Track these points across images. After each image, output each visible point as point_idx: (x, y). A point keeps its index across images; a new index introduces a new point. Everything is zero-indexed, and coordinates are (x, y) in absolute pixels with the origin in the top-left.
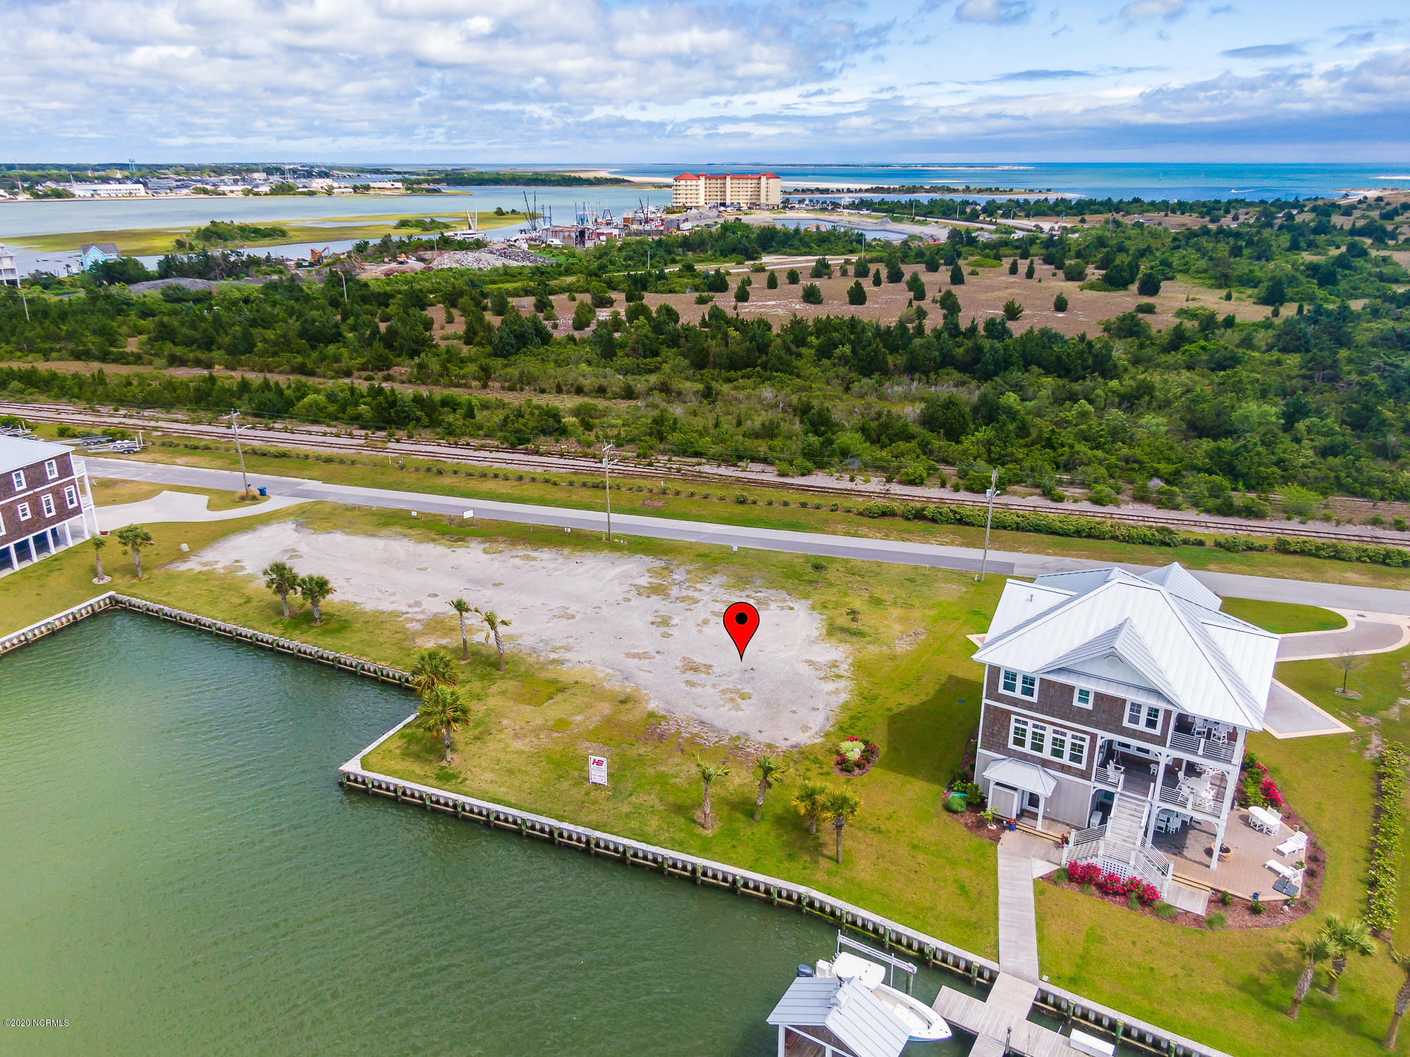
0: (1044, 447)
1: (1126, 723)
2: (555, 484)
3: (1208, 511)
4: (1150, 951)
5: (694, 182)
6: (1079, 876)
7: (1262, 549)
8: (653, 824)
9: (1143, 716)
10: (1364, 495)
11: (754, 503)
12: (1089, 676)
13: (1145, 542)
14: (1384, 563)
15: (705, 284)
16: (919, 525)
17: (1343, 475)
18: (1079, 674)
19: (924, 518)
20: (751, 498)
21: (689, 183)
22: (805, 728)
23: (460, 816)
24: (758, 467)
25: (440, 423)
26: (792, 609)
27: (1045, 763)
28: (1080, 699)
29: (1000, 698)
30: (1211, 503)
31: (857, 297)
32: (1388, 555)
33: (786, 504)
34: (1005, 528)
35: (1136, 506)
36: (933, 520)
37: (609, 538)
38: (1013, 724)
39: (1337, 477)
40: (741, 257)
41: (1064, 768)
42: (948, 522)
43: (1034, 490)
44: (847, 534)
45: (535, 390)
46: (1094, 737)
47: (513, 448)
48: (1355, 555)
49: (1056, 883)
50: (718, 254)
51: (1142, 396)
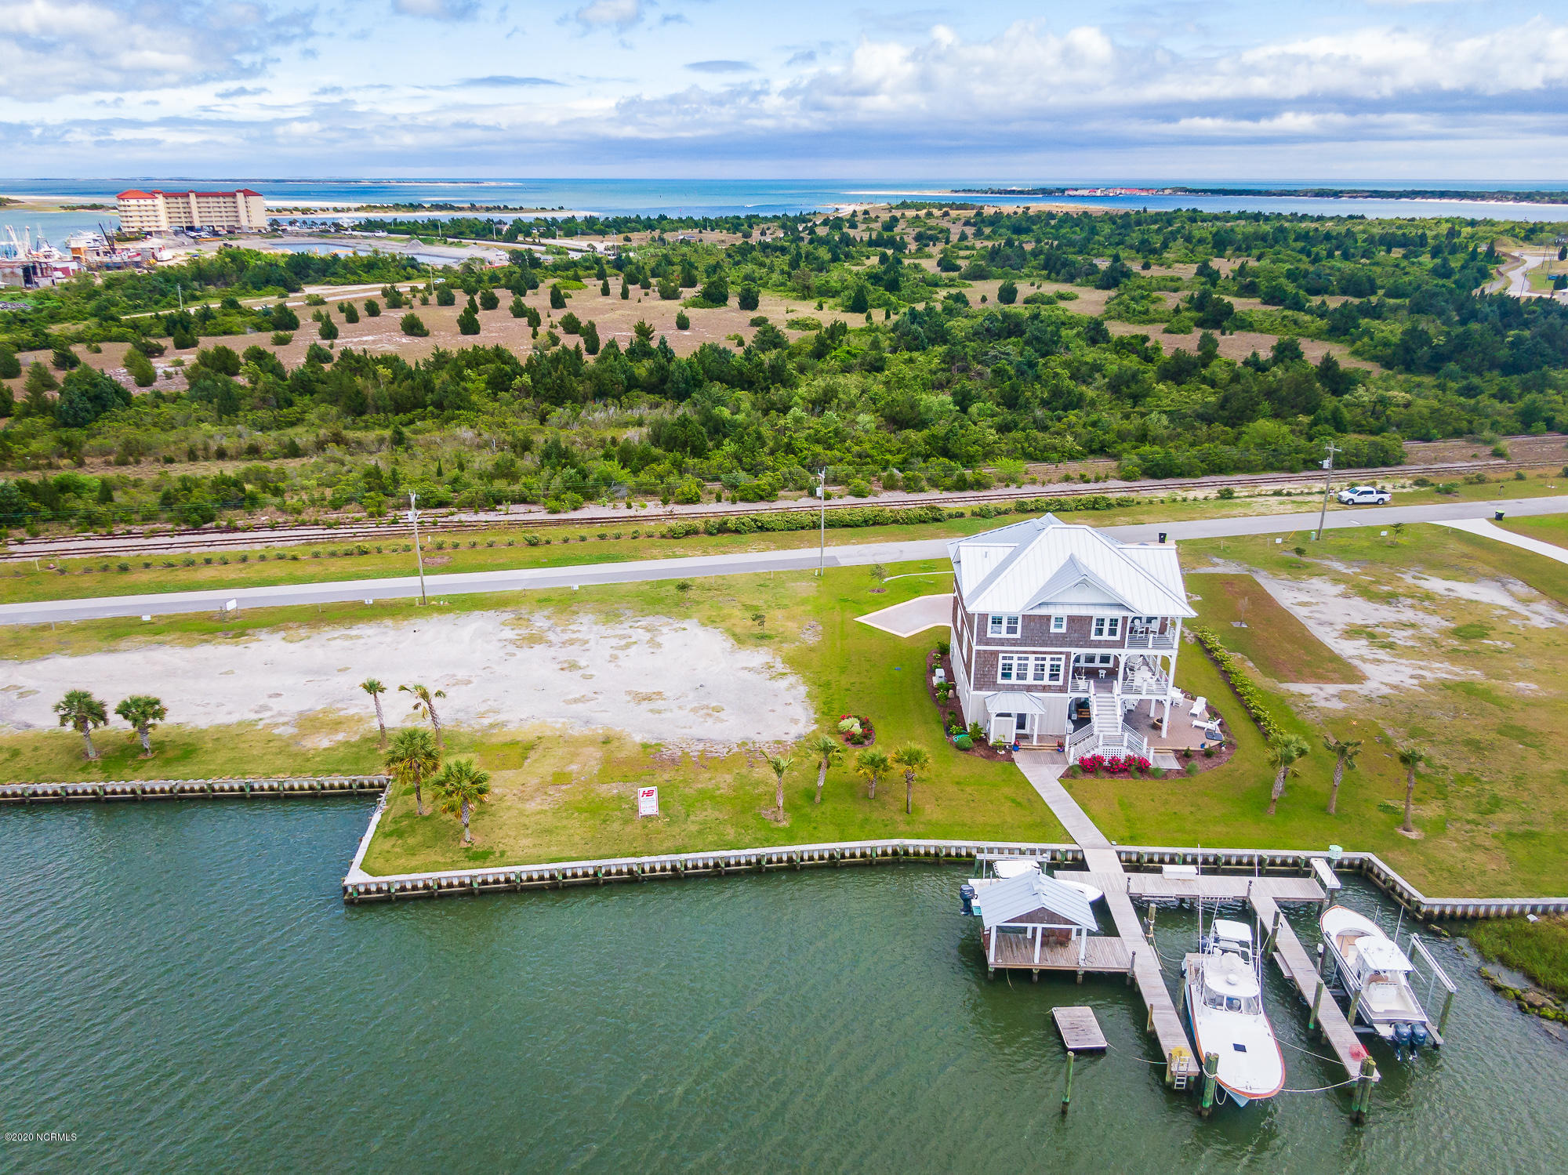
0: (787, 453)
1: (1093, 637)
2: (295, 558)
3: (947, 489)
4: (1166, 802)
5: (149, 202)
6: (1091, 766)
7: (1006, 512)
8: (730, 833)
9: (1106, 627)
10: (1045, 460)
11: (548, 542)
12: (1063, 604)
13: (922, 521)
14: (1094, 508)
15: (268, 322)
16: (725, 538)
17: (1026, 445)
18: (1055, 604)
19: (729, 531)
20: (544, 539)
21: (142, 202)
22: (795, 721)
23: (519, 888)
24: (522, 508)
25: (72, 513)
26: (684, 629)
27: (1029, 689)
28: (1056, 626)
29: (989, 642)
30: (948, 482)
31: (469, 326)
32: (1096, 501)
33: (583, 539)
34: (803, 528)
35: (890, 494)
36: (737, 531)
37: (424, 601)
38: (1001, 662)
39: (1023, 448)
40: (282, 290)
41: (1045, 689)
42: (751, 531)
43: (800, 493)
44: (667, 557)
45: (158, 460)
46: (1068, 655)
47: (197, 528)
48: (1074, 505)
49: (1075, 778)
50: (249, 287)
51: (831, 399)
